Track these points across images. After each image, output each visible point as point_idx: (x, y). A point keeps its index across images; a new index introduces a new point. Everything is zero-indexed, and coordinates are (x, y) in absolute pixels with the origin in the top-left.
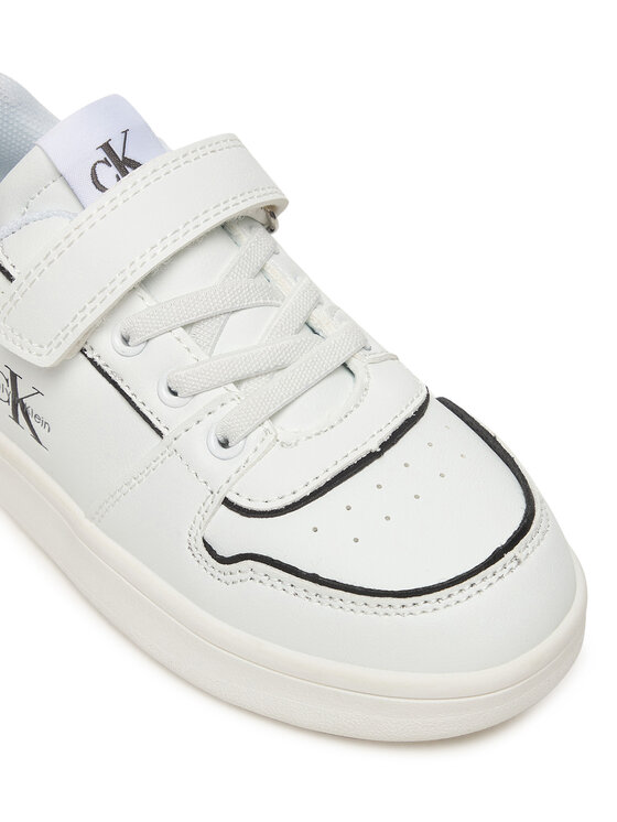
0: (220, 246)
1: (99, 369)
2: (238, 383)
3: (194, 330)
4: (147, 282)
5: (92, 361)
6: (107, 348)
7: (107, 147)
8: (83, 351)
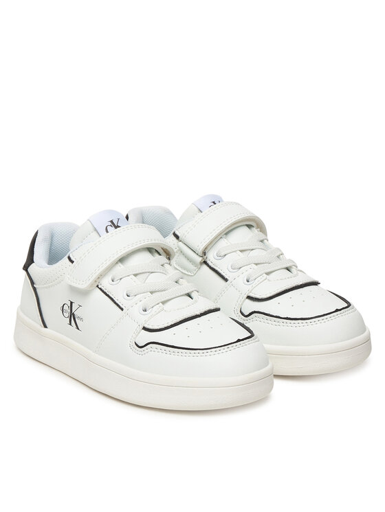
0: (147, 255)
1: (103, 291)
2: (152, 293)
3: (138, 277)
4: (122, 260)
5: (101, 289)
6: (106, 284)
7: (112, 222)
8: (97, 286)
